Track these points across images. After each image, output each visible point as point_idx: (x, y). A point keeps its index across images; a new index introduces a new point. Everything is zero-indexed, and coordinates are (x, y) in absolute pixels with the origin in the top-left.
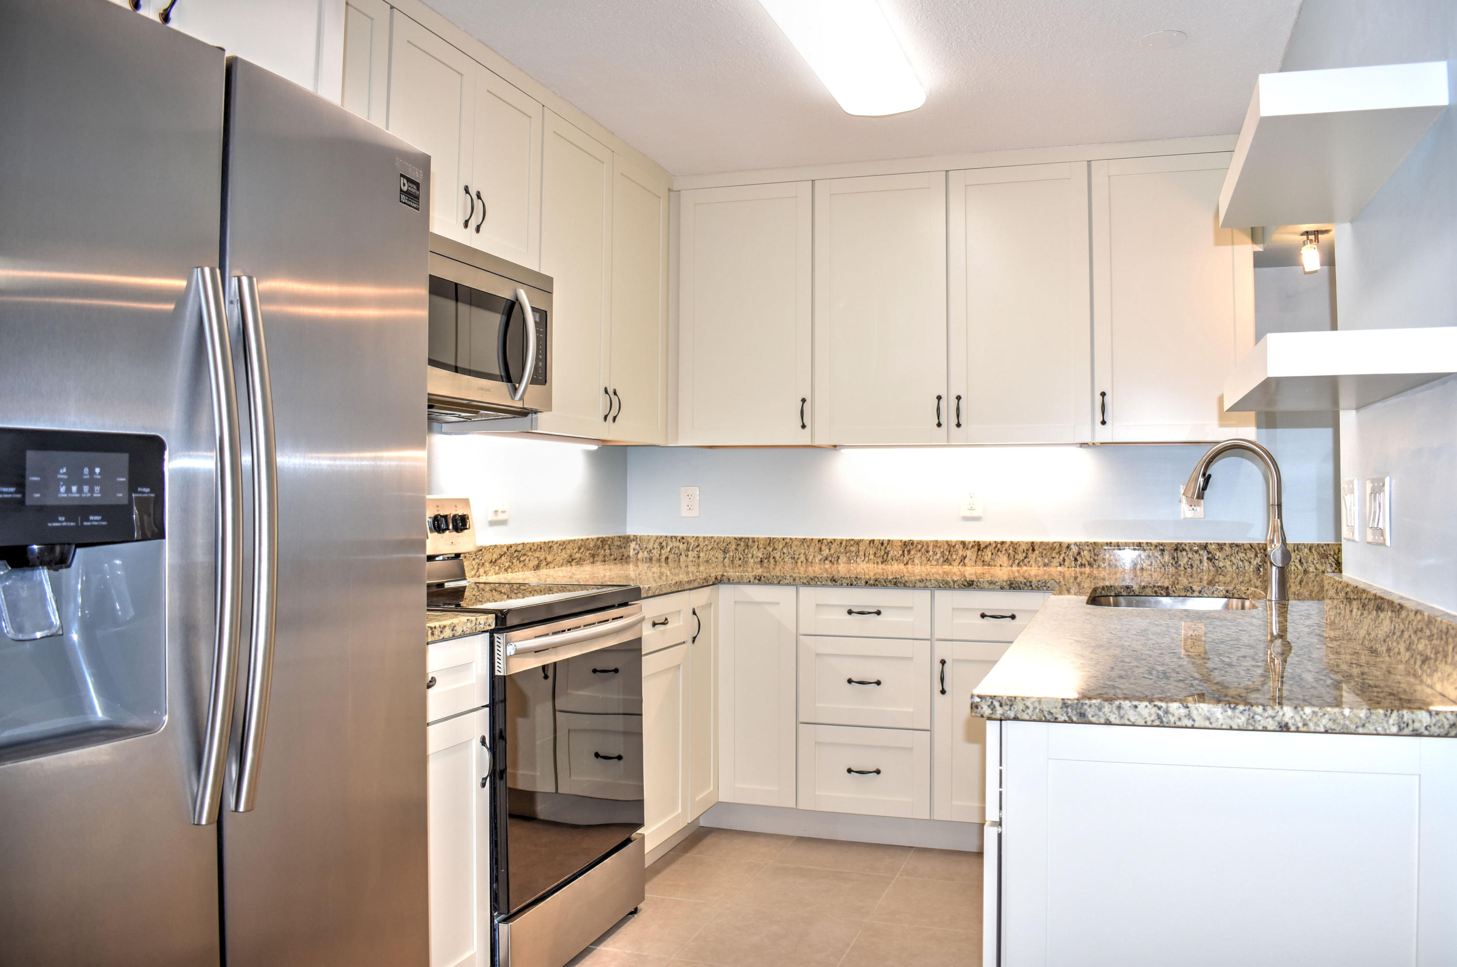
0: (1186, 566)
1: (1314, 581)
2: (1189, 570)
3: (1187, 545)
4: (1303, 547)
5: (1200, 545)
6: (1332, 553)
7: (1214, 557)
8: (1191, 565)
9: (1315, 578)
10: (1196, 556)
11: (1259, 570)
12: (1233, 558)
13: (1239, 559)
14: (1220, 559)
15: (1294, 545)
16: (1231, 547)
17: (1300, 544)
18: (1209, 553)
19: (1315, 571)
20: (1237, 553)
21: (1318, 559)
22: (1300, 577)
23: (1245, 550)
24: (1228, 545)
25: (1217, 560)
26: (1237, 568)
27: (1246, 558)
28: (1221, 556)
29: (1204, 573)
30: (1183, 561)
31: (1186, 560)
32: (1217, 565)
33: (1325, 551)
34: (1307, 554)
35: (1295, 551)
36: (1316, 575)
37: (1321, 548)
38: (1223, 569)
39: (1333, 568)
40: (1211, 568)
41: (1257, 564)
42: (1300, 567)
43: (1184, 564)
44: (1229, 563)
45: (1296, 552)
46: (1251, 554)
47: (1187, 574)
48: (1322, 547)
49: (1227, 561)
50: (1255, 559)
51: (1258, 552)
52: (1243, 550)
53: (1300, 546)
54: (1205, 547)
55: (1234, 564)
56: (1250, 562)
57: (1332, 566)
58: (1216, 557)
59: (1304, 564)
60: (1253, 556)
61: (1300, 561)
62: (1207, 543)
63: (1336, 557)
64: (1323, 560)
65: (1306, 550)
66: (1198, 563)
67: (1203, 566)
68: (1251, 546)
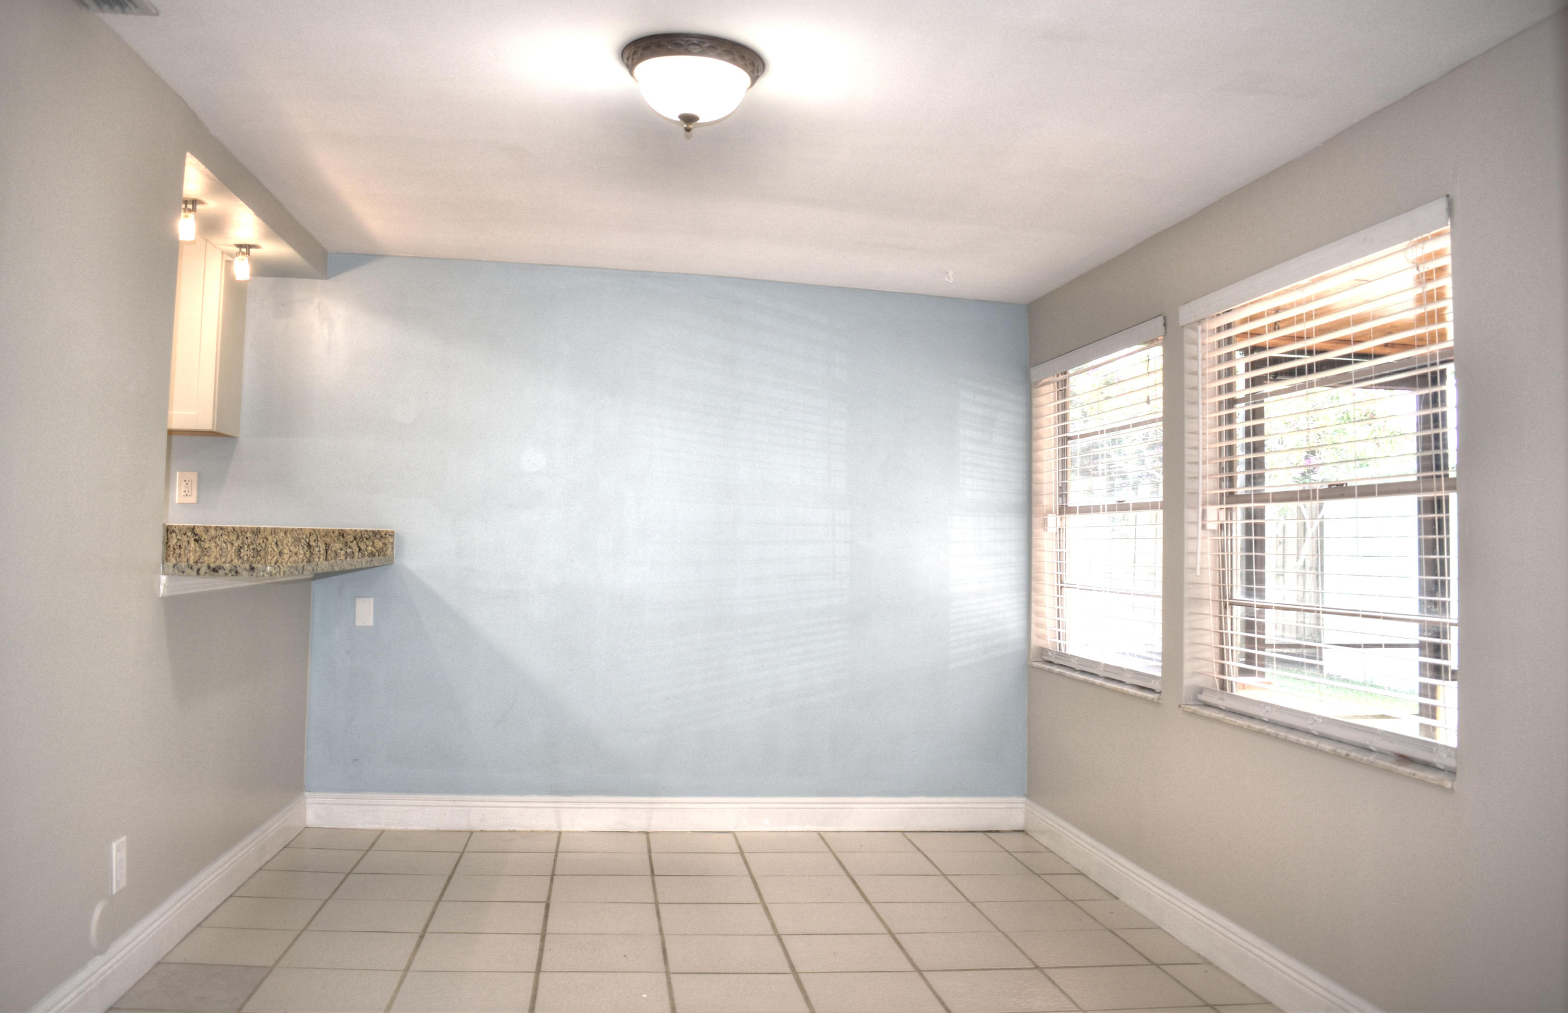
0: (175, 547)
1: (287, 562)
2: (178, 551)
3: (177, 527)
4: (279, 531)
5: (188, 528)
6: (304, 537)
7: (201, 539)
8: (180, 546)
9: (289, 559)
10: (185, 538)
11: (240, 551)
12: (217, 540)
13: (222, 540)
14: (206, 541)
15: (272, 529)
16: (216, 530)
17: (277, 528)
18: (196, 535)
19: (289, 552)
20: (221, 535)
21: (292, 542)
22: (275, 558)
23: (228, 532)
24: (213, 528)
25: (203, 541)
26: (221, 549)
27: (229, 540)
28: (206, 538)
29: (191, 553)
30: (173, 542)
31: (175, 541)
32: (203, 546)
33: (298, 535)
34: (282, 537)
35: (272, 534)
36: (290, 557)
37: (295, 532)
38: (208, 550)
39: (305, 550)
40: (198, 549)
41: (239, 546)
42: (276, 549)
43: (174, 545)
44: (214, 544)
45: (273, 535)
46: (233, 537)
47: (175, 555)
48: (296, 531)
49: (212, 542)
50: (237, 541)
51: (240, 534)
52: (226, 533)
53: (276, 530)
54: (193, 529)
55: (218, 545)
56: (232, 544)
57: (303, 548)
58: (203, 539)
59: (280, 546)
60: (235, 538)
61: (276, 543)
62: (194, 526)
63: (307, 540)
64: (296, 543)
65: (282, 534)
66: (186, 544)
67: (190, 547)
68: (234, 529)
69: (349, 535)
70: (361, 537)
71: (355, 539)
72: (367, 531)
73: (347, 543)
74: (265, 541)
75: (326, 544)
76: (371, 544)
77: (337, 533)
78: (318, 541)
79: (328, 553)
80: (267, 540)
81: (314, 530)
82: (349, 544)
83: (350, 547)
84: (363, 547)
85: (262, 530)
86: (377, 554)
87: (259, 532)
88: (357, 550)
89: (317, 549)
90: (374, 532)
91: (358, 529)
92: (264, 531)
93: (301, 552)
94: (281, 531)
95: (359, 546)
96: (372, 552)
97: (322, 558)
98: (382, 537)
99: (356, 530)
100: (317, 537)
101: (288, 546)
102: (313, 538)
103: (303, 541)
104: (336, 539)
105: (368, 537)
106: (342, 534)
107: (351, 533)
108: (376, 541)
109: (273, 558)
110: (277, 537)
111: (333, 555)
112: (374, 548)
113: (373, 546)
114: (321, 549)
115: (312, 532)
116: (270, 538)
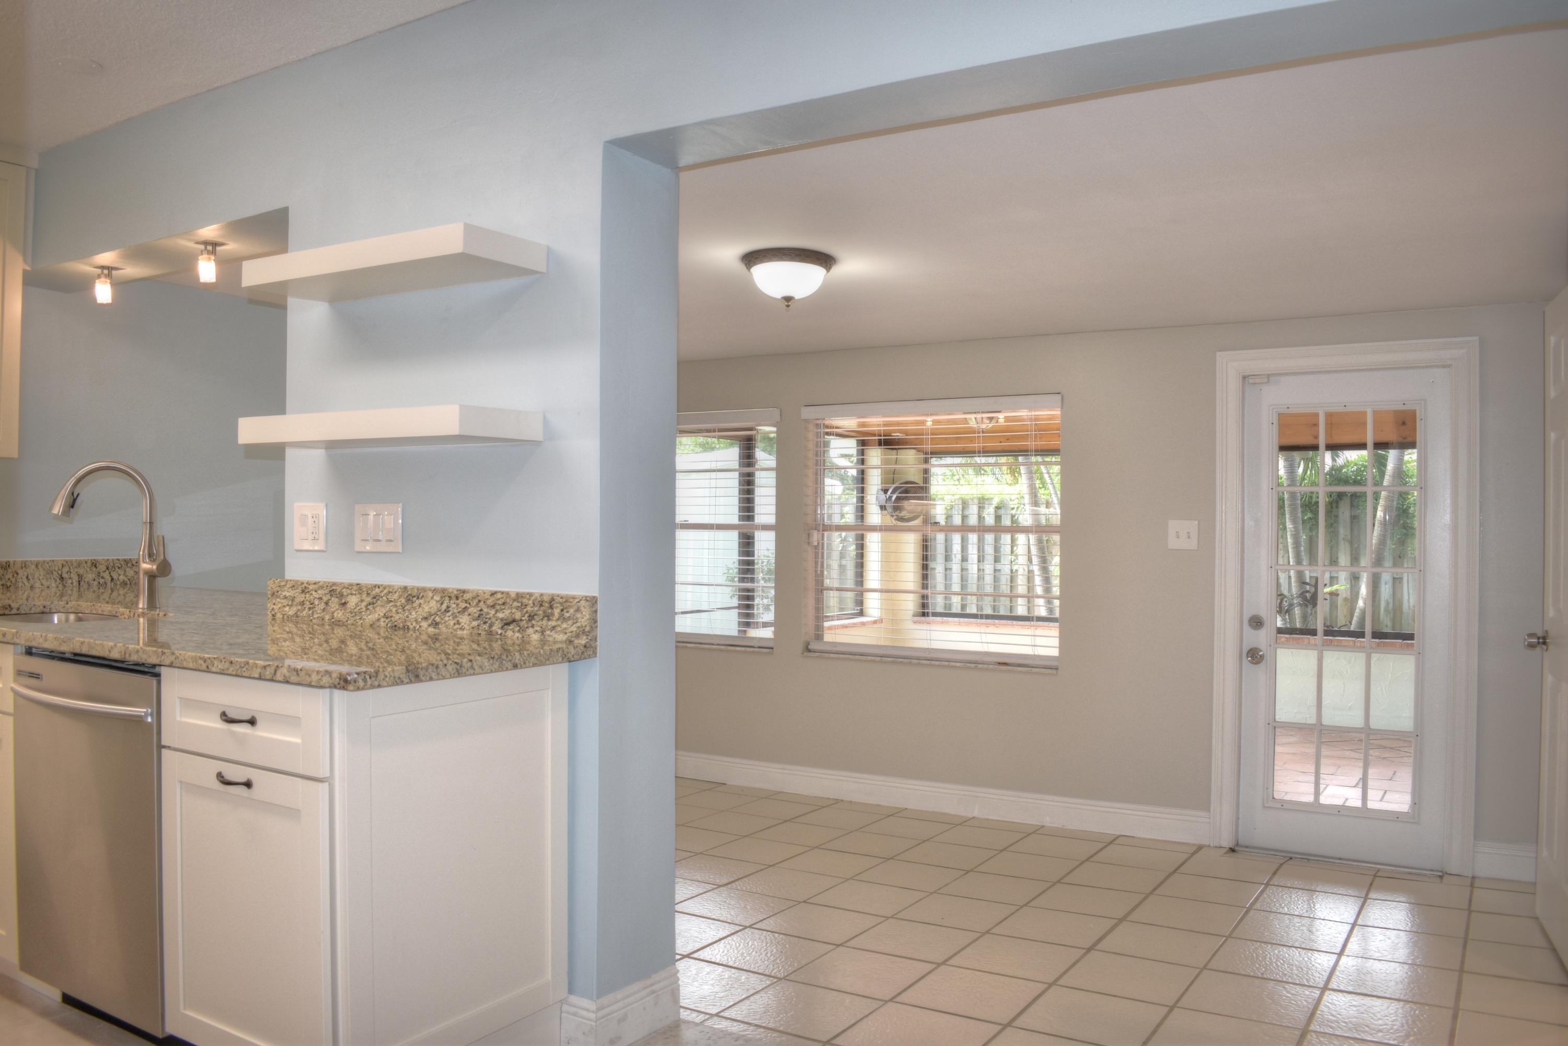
1: (39, 596)
4: (30, 564)
6: (57, 569)
9: (41, 593)
15: (22, 562)
17: (27, 561)
19: (40, 586)
21: (44, 575)
22: (26, 593)
33: (50, 567)
34: (34, 570)
35: (22, 568)
36: (42, 591)
37: (47, 565)
39: (57, 583)
42: (27, 584)
45: (24, 569)
48: (48, 563)
53: (27, 563)
57: (56, 581)
59: (31, 580)
61: (27, 577)
63: (60, 572)
65: (33, 567)
69: (102, 564)
70: (114, 567)
71: (108, 568)
72: (119, 560)
73: (99, 573)
74: (15, 575)
75: (79, 575)
76: (123, 573)
77: (89, 564)
78: (70, 572)
79: (81, 585)
80: (17, 574)
81: (67, 562)
82: (102, 574)
83: (103, 578)
84: (115, 577)
85: (12, 564)
86: (129, 583)
87: (9, 566)
88: (110, 579)
89: (70, 581)
90: (125, 560)
91: (110, 558)
92: (14, 564)
93: (54, 585)
94: (32, 564)
95: (111, 576)
96: (124, 581)
97: (75, 589)
98: (133, 565)
99: (108, 560)
100: (70, 568)
101: (39, 580)
102: (66, 569)
103: (55, 573)
104: (89, 570)
105: (120, 566)
106: (94, 564)
107: (103, 562)
108: (128, 570)
109: (24, 593)
110: (28, 570)
111: (86, 586)
112: (126, 576)
113: (125, 575)
114: (74, 581)
115: (65, 563)
116: (20, 572)
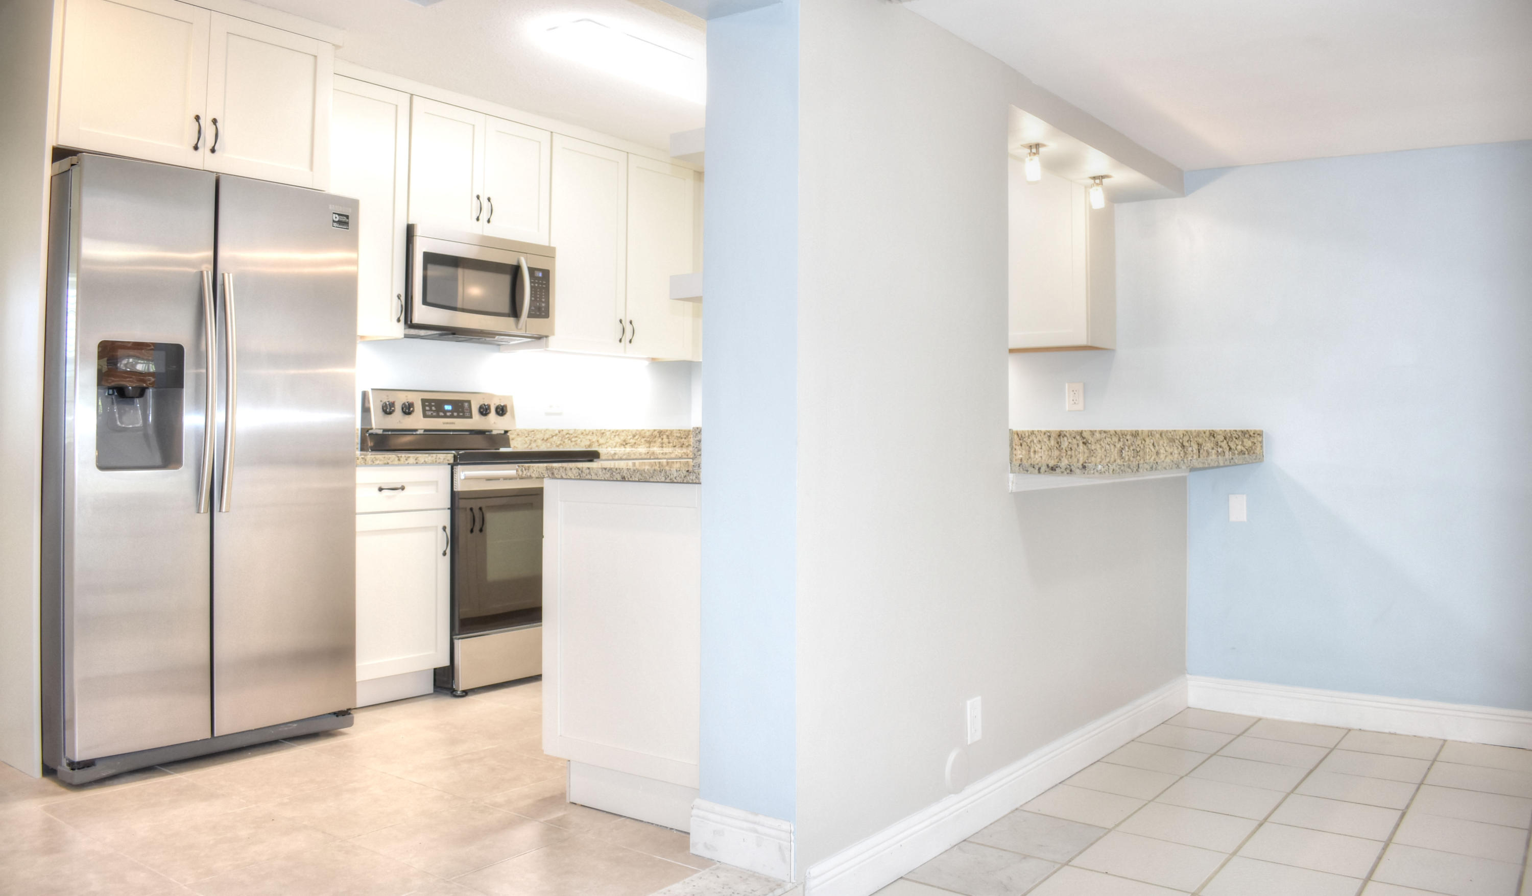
0: (1067, 449)
2: (1069, 453)
3: (1068, 432)
4: (1155, 433)
5: (1077, 432)
6: (1178, 438)
7: (1088, 442)
8: (1071, 448)
9: (1165, 459)
10: (1075, 441)
11: (1122, 452)
12: (1102, 442)
13: (1106, 442)
14: (1092, 443)
15: (1149, 431)
16: (1100, 433)
17: (1153, 431)
18: (1084, 438)
19: (1165, 452)
20: (1105, 438)
21: (1167, 443)
22: (1153, 458)
23: (1111, 435)
24: (1097, 432)
25: (1090, 444)
26: (1105, 450)
27: (1112, 442)
28: (1093, 441)
29: (1081, 455)
30: (1065, 445)
31: (1067, 444)
32: (1090, 448)
33: (1172, 436)
34: (1159, 438)
35: (1149, 435)
36: (1166, 456)
37: (1169, 434)
38: (1094, 451)
39: (1179, 450)
40: (1086, 451)
41: (1120, 447)
42: (1153, 449)
43: (1066, 448)
44: (1099, 446)
45: (1150, 437)
46: (1115, 439)
47: (1067, 456)
48: (1170, 433)
49: (1097, 444)
50: (1118, 443)
51: (1121, 437)
52: (1109, 436)
53: (1153, 432)
54: (1081, 433)
55: (1103, 447)
56: (1115, 446)
57: (1178, 448)
58: (1090, 442)
59: (1156, 446)
60: (1117, 440)
61: (1153, 444)
62: (1082, 431)
63: (1181, 441)
64: (1171, 444)
65: (1158, 436)
66: (1076, 446)
67: (1079, 449)
68: (1116, 432)
69: (1219, 435)
70: (1231, 437)
71: (1225, 438)
72: (1236, 431)
73: (1217, 442)
74: (1143, 442)
75: (1198, 444)
76: (1240, 443)
77: (1208, 434)
78: (1190, 441)
79: (1201, 452)
80: (1145, 441)
81: (1187, 432)
82: (1220, 444)
83: (1221, 447)
84: (1233, 447)
85: (1140, 433)
86: (1247, 453)
87: (1138, 434)
88: (1228, 449)
89: (1190, 449)
90: (1242, 432)
91: (1228, 429)
92: (1142, 433)
93: (1176, 452)
94: (1157, 433)
95: (1229, 446)
96: (1242, 451)
97: (1195, 457)
98: (1250, 436)
99: (1225, 431)
100: (1190, 437)
101: (1164, 447)
102: (1186, 438)
103: (1177, 441)
104: (1207, 439)
105: (1237, 437)
106: (1213, 434)
107: (1221, 433)
108: (1245, 440)
109: (1151, 458)
110: (1153, 438)
111: (1205, 454)
112: (1244, 446)
113: (1243, 445)
114: (1194, 449)
115: (1185, 433)
116: (1147, 440)
